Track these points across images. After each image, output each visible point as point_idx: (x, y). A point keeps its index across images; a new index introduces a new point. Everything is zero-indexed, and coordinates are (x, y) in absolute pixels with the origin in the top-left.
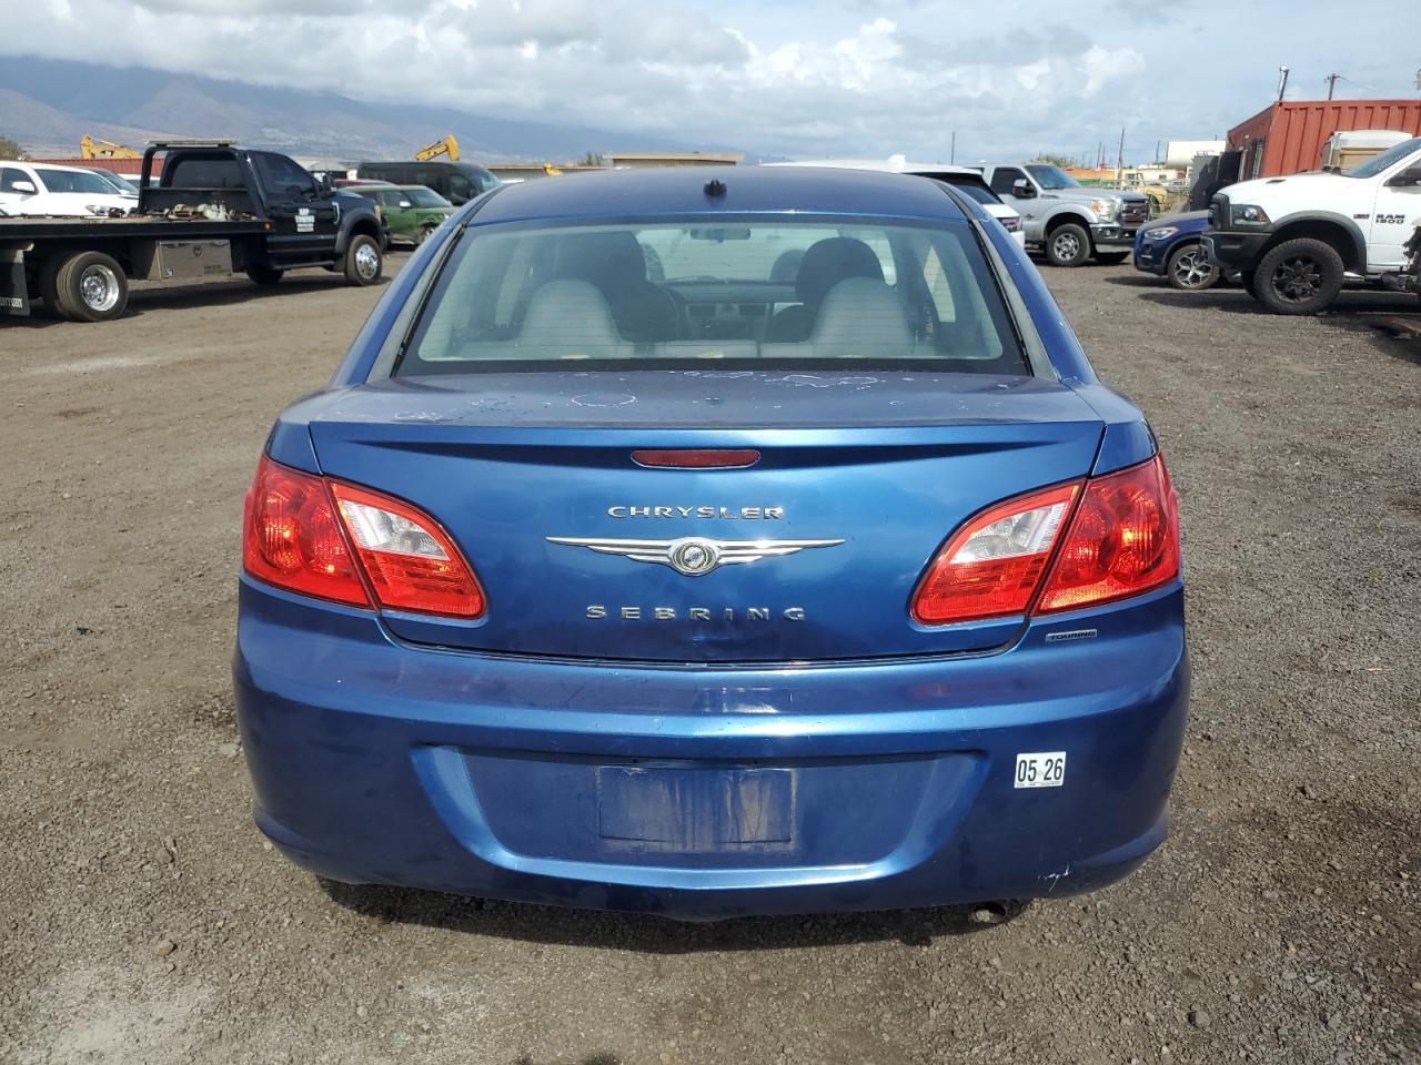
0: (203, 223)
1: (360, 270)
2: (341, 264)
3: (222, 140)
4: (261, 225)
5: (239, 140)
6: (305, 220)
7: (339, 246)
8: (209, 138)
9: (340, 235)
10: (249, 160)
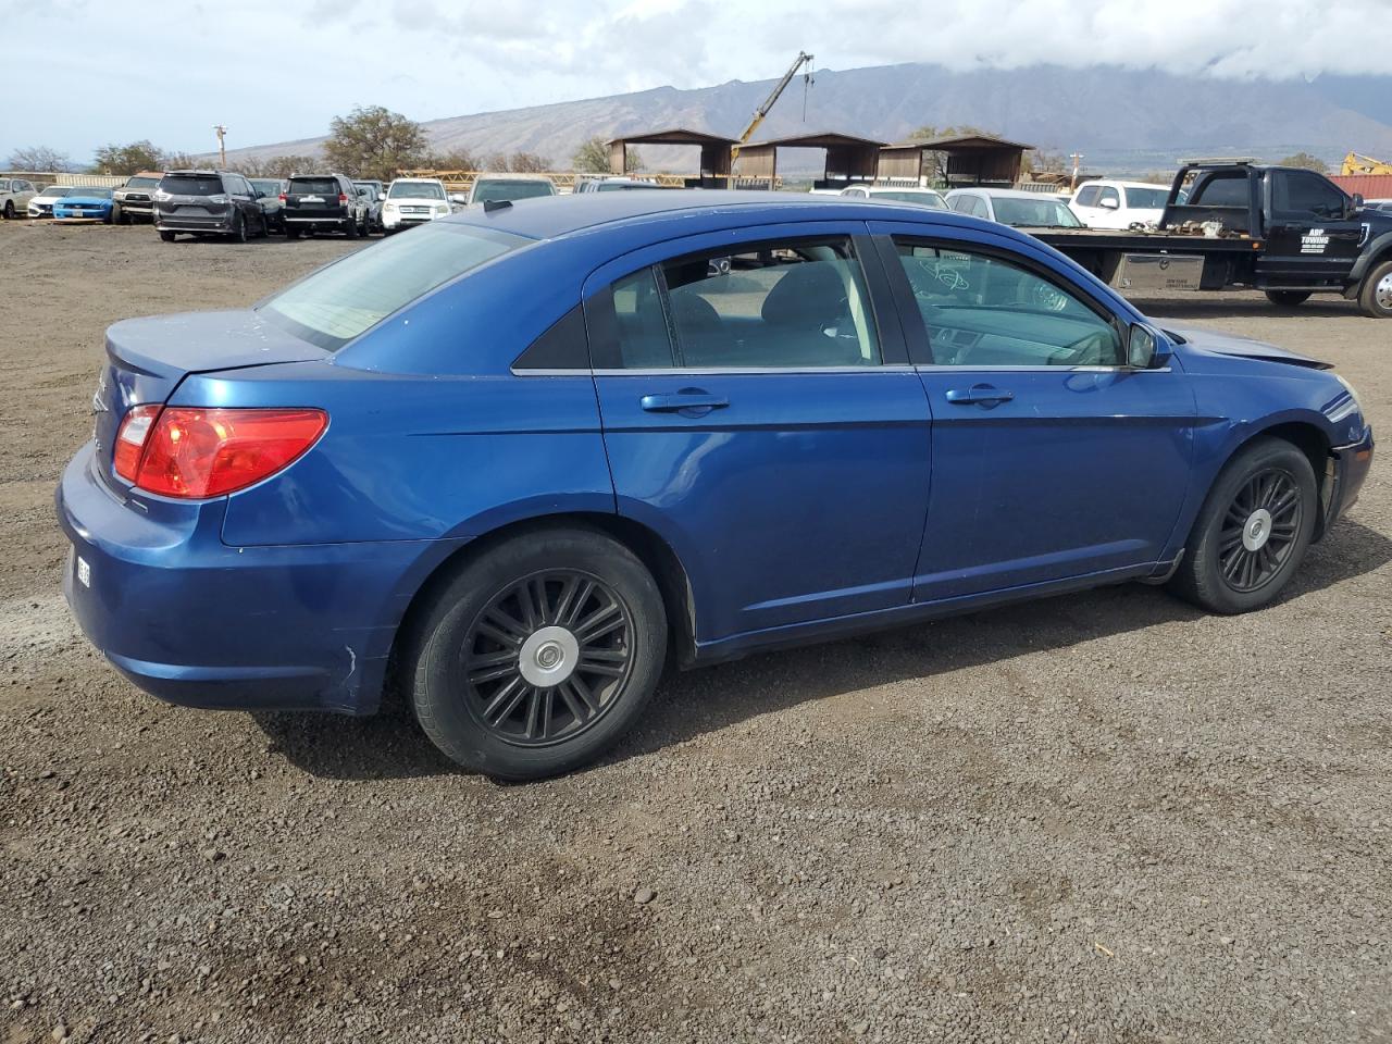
0: (1201, 240)
1: (1378, 300)
2: (1354, 290)
3: (1242, 159)
4: (1249, 243)
5: (1259, 158)
6: (1315, 241)
7: (1356, 271)
8: (1228, 157)
9: (1361, 260)
10: (1265, 180)
